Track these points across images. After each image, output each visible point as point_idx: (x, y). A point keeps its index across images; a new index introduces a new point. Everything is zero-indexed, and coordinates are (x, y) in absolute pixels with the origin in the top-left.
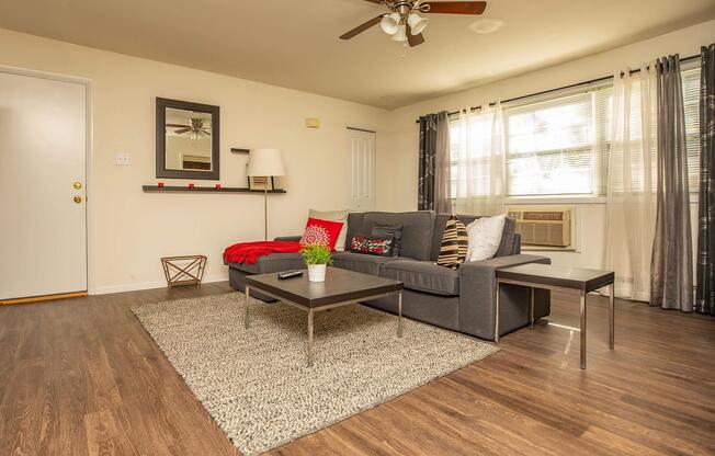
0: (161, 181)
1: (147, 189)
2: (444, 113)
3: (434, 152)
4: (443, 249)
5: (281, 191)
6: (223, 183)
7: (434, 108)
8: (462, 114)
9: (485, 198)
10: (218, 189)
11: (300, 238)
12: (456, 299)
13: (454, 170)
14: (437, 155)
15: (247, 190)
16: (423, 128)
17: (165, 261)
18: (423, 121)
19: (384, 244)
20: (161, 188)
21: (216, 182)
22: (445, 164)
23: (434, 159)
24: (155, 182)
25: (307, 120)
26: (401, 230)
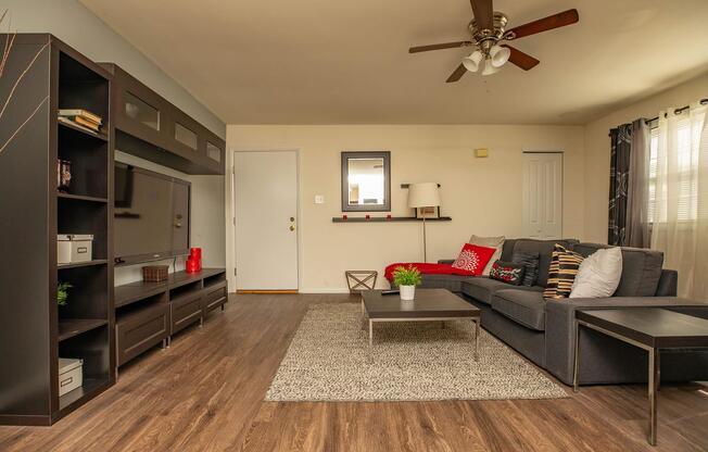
0: (345, 214)
1: (335, 220)
2: (639, 121)
3: (627, 170)
4: (550, 281)
5: (448, 219)
6: (394, 214)
7: (628, 118)
8: (662, 120)
9: (691, 222)
10: (389, 219)
11: (453, 261)
12: (541, 336)
13: (652, 188)
14: (630, 172)
15: (415, 219)
16: (614, 143)
17: (348, 274)
18: (614, 133)
19: (512, 272)
20: (345, 219)
21: (389, 213)
22: (641, 183)
23: (627, 176)
24: (340, 215)
25: (476, 151)
26: (539, 258)
